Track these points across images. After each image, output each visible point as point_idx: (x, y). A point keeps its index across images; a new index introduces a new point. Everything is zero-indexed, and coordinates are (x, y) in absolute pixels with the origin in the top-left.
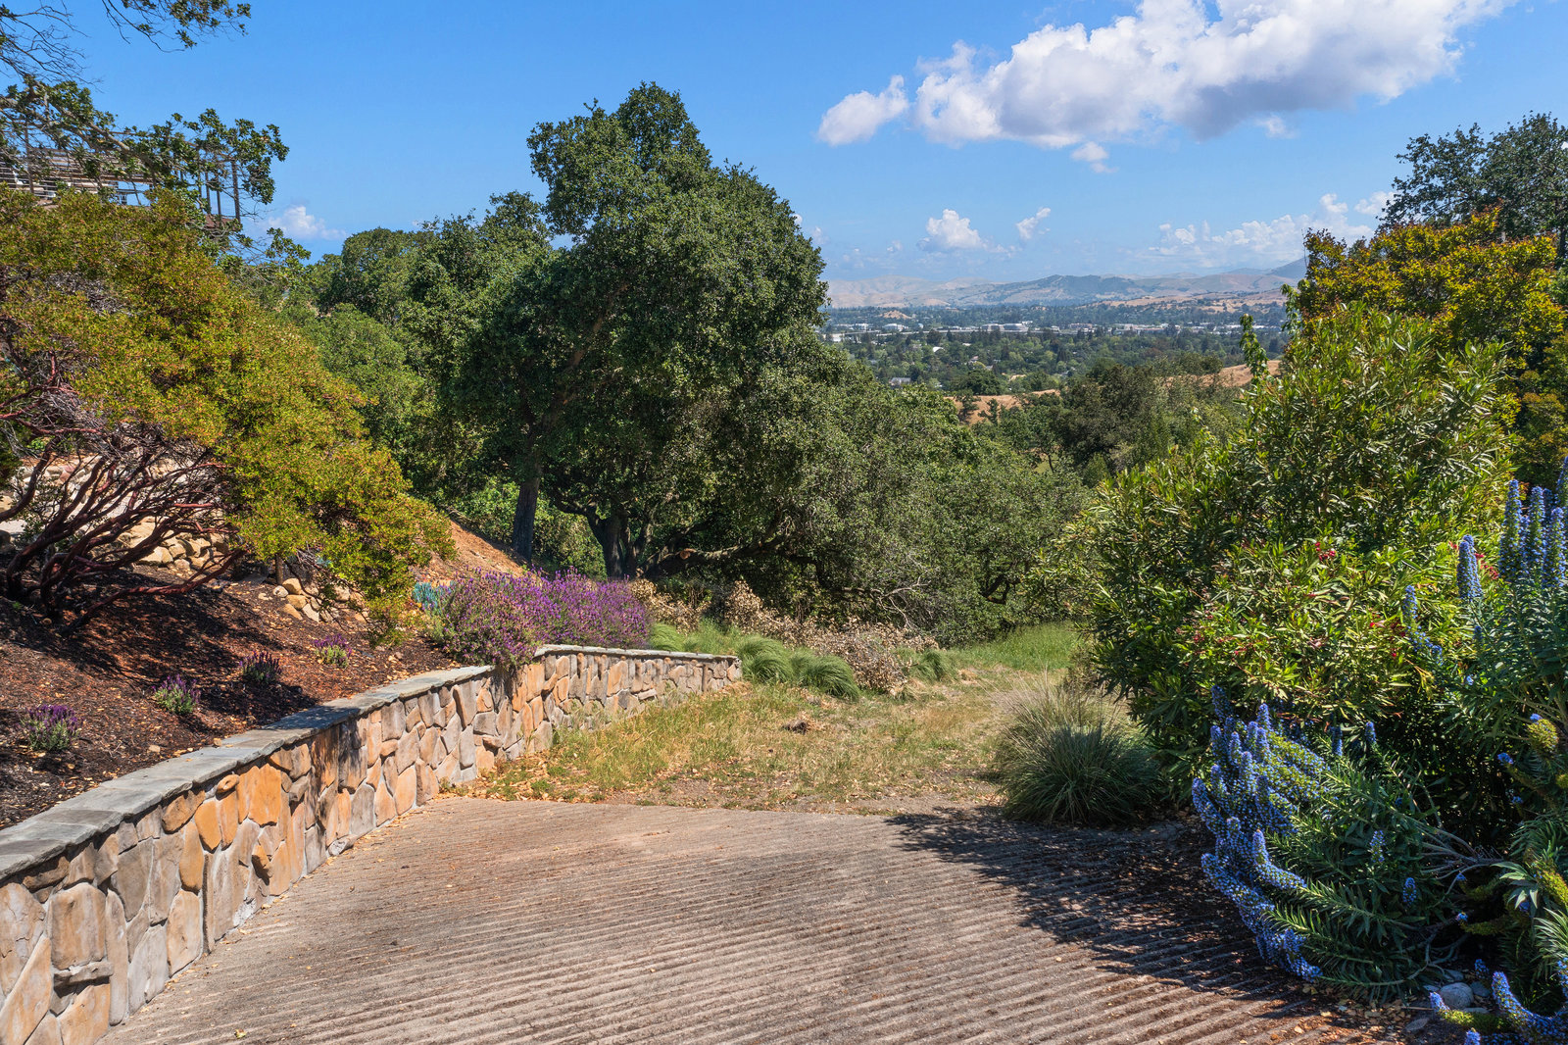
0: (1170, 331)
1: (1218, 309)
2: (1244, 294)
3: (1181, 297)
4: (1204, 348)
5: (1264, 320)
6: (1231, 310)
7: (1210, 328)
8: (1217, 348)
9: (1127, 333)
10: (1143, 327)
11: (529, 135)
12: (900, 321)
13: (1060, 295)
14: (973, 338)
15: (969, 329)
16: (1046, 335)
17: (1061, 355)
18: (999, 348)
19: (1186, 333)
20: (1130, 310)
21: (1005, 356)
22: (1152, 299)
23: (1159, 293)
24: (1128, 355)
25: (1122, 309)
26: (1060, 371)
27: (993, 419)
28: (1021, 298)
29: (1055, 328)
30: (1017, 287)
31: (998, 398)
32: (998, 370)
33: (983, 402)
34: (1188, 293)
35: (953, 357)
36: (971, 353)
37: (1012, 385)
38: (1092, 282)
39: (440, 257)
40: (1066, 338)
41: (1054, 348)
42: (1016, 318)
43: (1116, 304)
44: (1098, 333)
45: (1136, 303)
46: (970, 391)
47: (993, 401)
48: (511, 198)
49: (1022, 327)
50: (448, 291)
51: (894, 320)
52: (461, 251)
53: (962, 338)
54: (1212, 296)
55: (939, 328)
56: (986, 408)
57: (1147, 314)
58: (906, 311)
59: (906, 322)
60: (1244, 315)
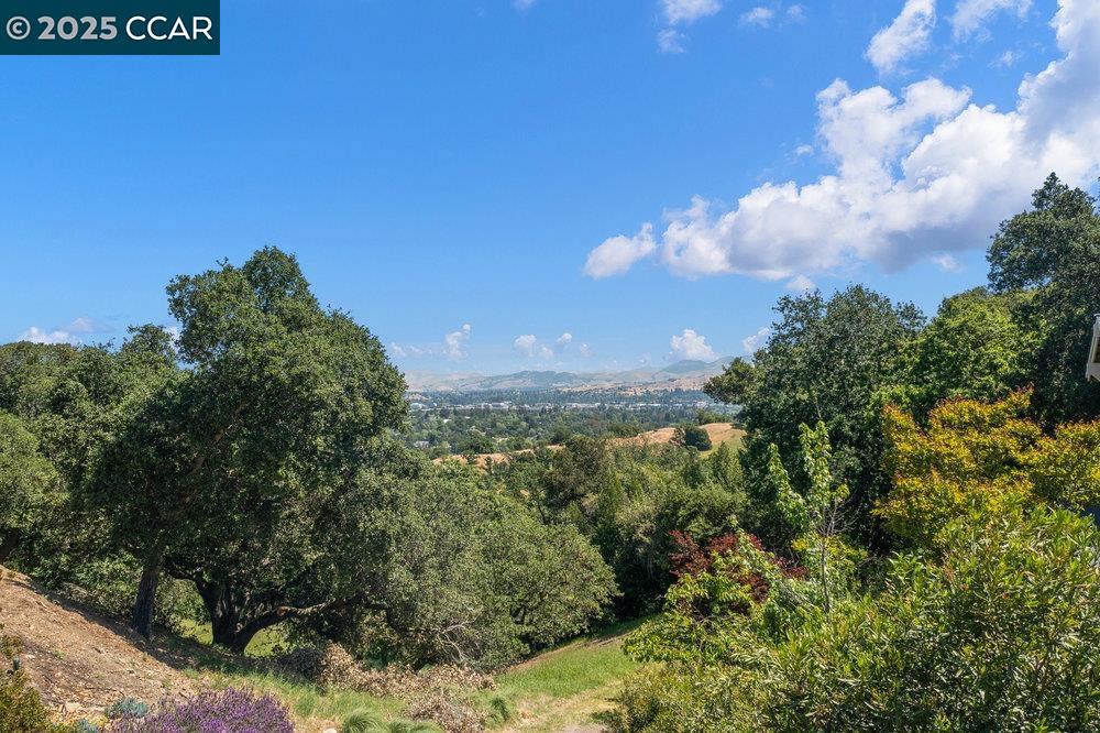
0: (602, 408)
1: (631, 393)
2: (646, 384)
3: (608, 385)
4: (624, 419)
5: (660, 400)
6: (639, 394)
7: (627, 405)
8: (632, 419)
9: (574, 410)
10: (585, 405)
11: (169, 284)
12: (421, 401)
13: (529, 384)
14: (472, 413)
15: (468, 407)
16: (521, 411)
17: (532, 425)
18: (489, 420)
19: (611, 409)
20: (575, 394)
21: (494, 425)
22: (589, 387)
23: (592, 382)
24: (575, 424)
25: (570, 393)
26: (532, 435)
27: (488, 470)
28: (503, 386)
29: (526, 406)
30: (500, 378)
31: (491, 456)
32: (490, 435)
33: (481, 459)
34: (612, 383)
35: (458, 427)
36: (470, 423)
37: (501, 445)
38: (549, 374)
39: (80, 377)
40: (534, 413)
41: (527, 420)
42: (499, 400)
43: (566, 390)
44: (555, 409)
45: (579, 390)
46: (472, 451)
47: (489, 458)
48: (146, 329)
49: (505, 405)
50: (86, 405)
51: (417, 401)
52: (100, 372)
53: (464, 413)
54: (627, 385)
55: (446, 406)
56: (484, 463)
57: (586, 397)
58: (425, 394)
59: (425, 402)
60: (647, 397)
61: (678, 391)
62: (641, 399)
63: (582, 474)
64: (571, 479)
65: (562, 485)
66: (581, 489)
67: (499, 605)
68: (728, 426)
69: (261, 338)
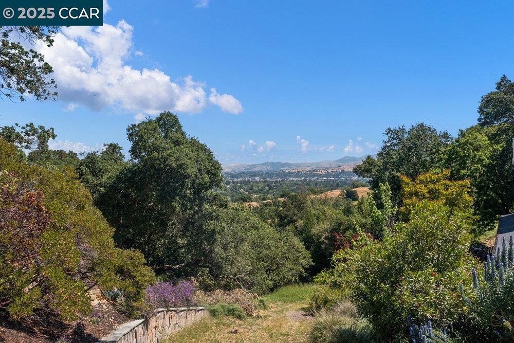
0: (305, 180)
1: (319, 173)
2: (327, 168)
3: (308, 169)
4: (316, 185)
5: (334, 176)
6: (324, 173)
7: (318, 179)
8: (320, 186)
9: (291, 181)
10: (297, 179)
13: (269, 168)
14: (241, 183)
15: (239, 180)
16: (265, 182)
17: (271, 188)
18: (250, 186)
19: (310, 181)
20: (292, 173)
21: (252, 189)
22: (299, 170)
23: (301, 167)
24: (292, 188)
25: (289, 173)
26: (271, 193)
28: (257, 169)
29: (268, 179)
30: (255, 165)
31: (251, 203)
32: (250, 193)
34: (310, 168)
35: (234, 189)
36: (240, 188)
37: (255, 198)
38: (279, 163)
40: (272, 182)
41: (268, 186)
42: (255, 176)
43: (287, 171)
44: (282, 180)
45: (294, 171)
46: (242, 201)
47: (250, 204)
49: (257, 179)
53: (237, 182)
54: (318, 168)
55: (229, 179)
57: (297, 174)
60: (328, 175)
61: (343, 171)
62: (325, 176)
63: (296, 211)
64: (291, 213)
65: (286, 216)
66: (295, 218)
67: (259, 266)
68: (367, 189)
69: (164, 149)
